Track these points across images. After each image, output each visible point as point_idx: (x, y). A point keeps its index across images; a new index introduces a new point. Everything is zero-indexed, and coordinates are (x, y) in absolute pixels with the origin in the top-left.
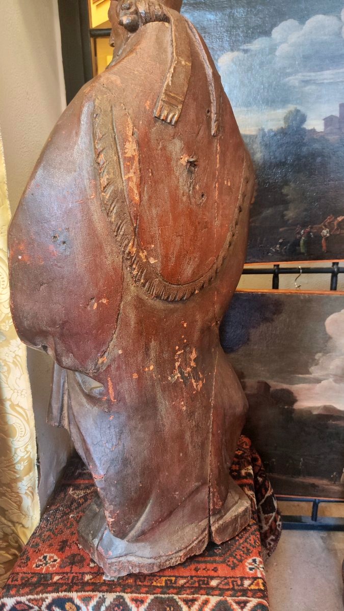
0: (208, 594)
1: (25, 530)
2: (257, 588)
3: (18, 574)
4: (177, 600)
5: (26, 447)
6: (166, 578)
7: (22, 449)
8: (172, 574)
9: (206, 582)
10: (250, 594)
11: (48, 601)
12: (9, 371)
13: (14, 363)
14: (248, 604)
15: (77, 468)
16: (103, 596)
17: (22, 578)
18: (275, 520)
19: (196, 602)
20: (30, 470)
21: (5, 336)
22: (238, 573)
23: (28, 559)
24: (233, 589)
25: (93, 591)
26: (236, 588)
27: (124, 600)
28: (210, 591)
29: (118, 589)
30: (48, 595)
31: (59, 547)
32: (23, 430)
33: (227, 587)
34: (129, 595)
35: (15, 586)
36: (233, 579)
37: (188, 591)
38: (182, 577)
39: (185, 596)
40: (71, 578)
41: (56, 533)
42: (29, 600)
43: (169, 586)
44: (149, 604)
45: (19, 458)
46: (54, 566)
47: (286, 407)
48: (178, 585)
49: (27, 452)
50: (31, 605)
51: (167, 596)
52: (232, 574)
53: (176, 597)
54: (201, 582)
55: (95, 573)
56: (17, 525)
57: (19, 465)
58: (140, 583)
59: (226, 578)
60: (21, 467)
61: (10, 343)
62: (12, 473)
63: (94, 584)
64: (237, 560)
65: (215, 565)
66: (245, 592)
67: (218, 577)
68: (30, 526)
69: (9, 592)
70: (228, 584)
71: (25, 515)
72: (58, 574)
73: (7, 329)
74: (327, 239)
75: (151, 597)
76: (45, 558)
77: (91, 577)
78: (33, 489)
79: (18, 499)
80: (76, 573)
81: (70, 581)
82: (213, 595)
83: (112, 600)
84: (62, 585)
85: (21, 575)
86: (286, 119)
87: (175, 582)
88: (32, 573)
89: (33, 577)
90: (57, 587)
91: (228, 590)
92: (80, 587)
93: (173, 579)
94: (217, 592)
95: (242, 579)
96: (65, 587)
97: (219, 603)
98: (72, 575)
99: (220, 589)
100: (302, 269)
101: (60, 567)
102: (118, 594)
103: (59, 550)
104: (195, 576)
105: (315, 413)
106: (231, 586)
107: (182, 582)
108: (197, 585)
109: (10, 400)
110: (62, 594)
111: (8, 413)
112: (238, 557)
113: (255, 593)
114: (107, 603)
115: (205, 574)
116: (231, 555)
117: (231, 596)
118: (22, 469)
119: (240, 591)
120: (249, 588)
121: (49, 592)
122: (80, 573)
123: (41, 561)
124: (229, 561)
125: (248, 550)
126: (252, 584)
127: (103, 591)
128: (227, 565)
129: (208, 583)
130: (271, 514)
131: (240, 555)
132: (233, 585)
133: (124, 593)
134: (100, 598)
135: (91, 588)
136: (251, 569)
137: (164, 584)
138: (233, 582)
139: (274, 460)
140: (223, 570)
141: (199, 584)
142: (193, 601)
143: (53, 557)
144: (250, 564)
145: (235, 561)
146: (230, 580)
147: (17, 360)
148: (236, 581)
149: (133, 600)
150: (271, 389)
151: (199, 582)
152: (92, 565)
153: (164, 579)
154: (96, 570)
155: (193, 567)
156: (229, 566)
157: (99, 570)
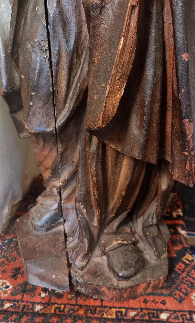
6: (117, 309)
8: (122, 306)
9: (155, 315)
22: (186, 307)
25: (43, 322)
29: (69, 320)
31: (11, 274)
33: (177, 321)
36: (181, 313)
38: (133, 309)
40: (21, 306)
41: (10, 260)
43: (119, 319)
46: (5, 292)
48: (128, 317)
52: (180, 308)
54: (151, 315)
55: (45, 303)
58: (91, 315)
59: (175, 312)
63: (44, 314)
64: (183, 293)
65: (163, 298)
67: (167, 310)
70: (177, 318)
72: (9, 301)
77: (42, 307)
80: (27, 302)
81: (20, 310)
84: (12, 313)
87: (126, 315)
90: (6, 316)
92: (30, 317)
93: (124, 310)
95: (191, 313)
98: (23, 303)
101: (12, 294)
103: (12, 277)
104: (145, 309)
107: (132, 314)
112: (184, 290)
115: (153, 306)
116: (177, 288)
122: (31, 303)
124: (175, 295)
125: (192, 284)
128: (174, 298)
129: (158, 317)
131: (185, 288)
132: (183, 319)
135: (41, 318)
137: (114, 317)
138: (182, 315)
140: (171, 304)
141: (149, 317)
143: (5, 283)
145: (181, 294)
146: (179, 314)
148: (185, 315)
151: (149, 314)
152: (43, 295)
153: (114, 310)
154: (46, 300)
155: (142, 299)
156: (176, 299)
157: (50, 300)
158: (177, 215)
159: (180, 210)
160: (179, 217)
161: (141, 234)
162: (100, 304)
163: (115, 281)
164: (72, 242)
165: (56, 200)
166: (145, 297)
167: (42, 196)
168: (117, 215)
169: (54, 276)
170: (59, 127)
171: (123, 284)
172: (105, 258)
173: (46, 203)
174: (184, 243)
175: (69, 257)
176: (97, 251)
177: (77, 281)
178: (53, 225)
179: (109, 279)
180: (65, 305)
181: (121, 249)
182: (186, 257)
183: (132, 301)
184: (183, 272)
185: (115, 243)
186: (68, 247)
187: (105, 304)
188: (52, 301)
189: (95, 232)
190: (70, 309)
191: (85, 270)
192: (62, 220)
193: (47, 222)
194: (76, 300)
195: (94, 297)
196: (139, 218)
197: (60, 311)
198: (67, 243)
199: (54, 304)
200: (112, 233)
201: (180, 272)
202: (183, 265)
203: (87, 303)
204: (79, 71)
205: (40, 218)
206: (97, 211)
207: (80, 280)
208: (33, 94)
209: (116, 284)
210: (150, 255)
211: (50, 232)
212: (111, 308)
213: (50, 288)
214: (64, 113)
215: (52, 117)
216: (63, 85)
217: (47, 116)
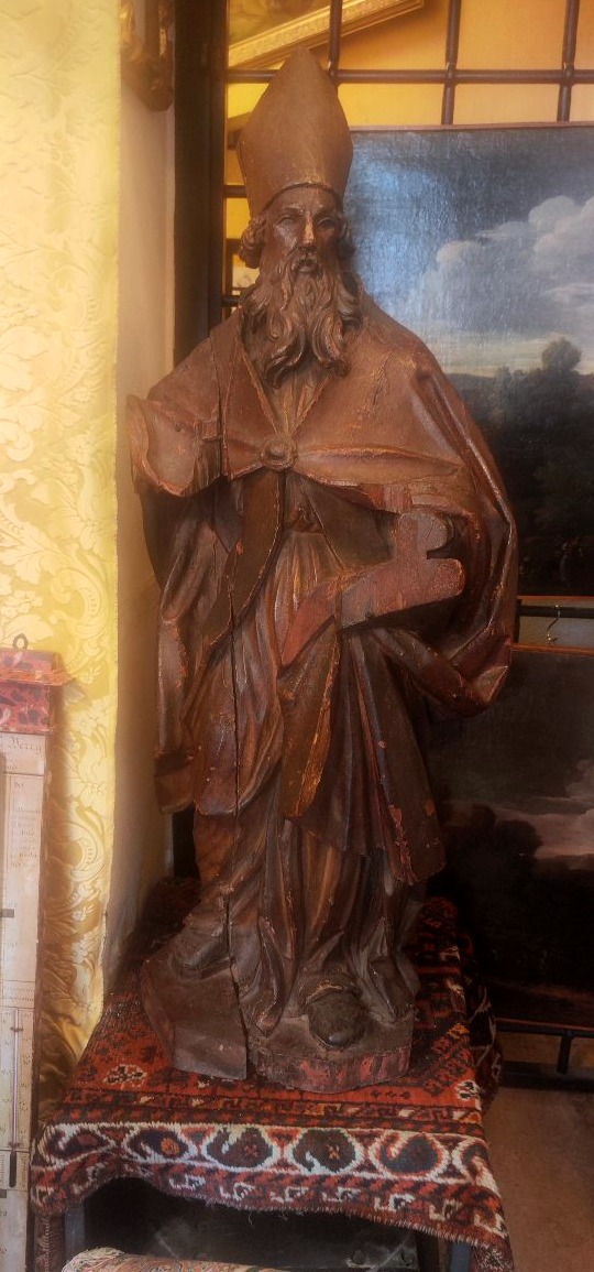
0: (394, 1129)
1: (74, 1028)
2: (474, 1122)
3: (80, 1090)
4: (346, 1135)
5: (94, 882)
6: (327, 1105)
7: (88, 884)
8: (336, 1100)
9: (391, 1112)
10: (462, 1129)
11: (133, 1133)
12: (83, 751)
13: (93, 737)
14: (460, 1144)
16: (225, 1129)
17: (88, 1097)
19: (377, 1139)
20: (95, 922)
21: (83, 693)
22: (443, 1101)
23: (94, 1070)
24: (435, 1122)
25: (207, 1121)
26: (440, 1120)
27: (259, 1134)
28: (399, 1124)
29: (249, 1118)
30: (133, 1124)
31: (141, 1057)
32: (94, 852)
33: (425, 1119)
34: (268, 1127)
35: (79, 1106)
36: (434, 1109)
37: (363, 1123)
38: (353, 1104)
39: (358, 1129)
40: (168, 1101)
41: (135, 1034)
42: (103, 1130)
43: (331, 1117)
44: (300, 1140)
45: (80, 900)
46: (137, 1082)
48: (345, 1115)
49: (95, 892)
50: (104, 1137)
51: (329, 1129)
52: (433, 1101)
53: (343, 1131)
54: (383, 1112)
55: (207, 1096)
56: (61, 1019)
57: (80, 912)
58: (284, 1112)
59: (423, 1107)
60: (81, 916)
61: (90, 705)
62: (66, 925)
63: (207, 1110)
64: (441, 1083)
65: (405, 1089)
66: (454, 1127)
67: (411, 1105)
68: (84, 1022)
69: (69, 1114)
70: (427, 1115)
71: (77, 1003)
72: (146, 1093)
73: (90, 682)
75: (304, 1131)
76: (122, 1069)
77: (203, 1101)
78: (96, 958)
79: (70, 972)
80: (176, 1095)
81: (167, 1105)
82: (403, 1130)
83: (240, 1136)
84: (155, 1110)
85: (85, 1092)
87: (341, 1111)
88: (104, 1091)
89: (105, 1095)
90: (147, 1113)
91: (427, 1123)
92: (185, 1114)
93: (338, 1106)
94: (409, 1126)
95: (450, 1109)
96: (159, 1114)
97: (412, 1141)
98: (169, 1097)
99: (414, 1122)
100: (561, 609)
101: (148, 1084)
102: (248, 1126)
103: (144, 1060)
104: (373, 1103)
106: (432, 1118)
107: (352, 1110)
108: (377, 1115)
109: (78, 799)
110: (157, 1125)
111: (71, 822)
112: (443, 1079)
113: (470, 1130)
114: (233, 1139)
115: (389, 1100)
116: (431, 1076)
117: (432, 1131)
118: (82, 919)
119: (447, 1125)
120: (462, 1121)
121: (137, 1120)
122: (183, 1096)
123: (115, 1073)
124: (427, 1085)
125: (458, 1069)
126: (465, 1116)
127: (225, 1123)
128: (425, 1089)
129: (395, 1113)
131: (447, 1077)
132: (435, 1116)
133: (259, 1123)
134: (219, 1132)
135: (203, 1116)
136: (463, 1096)
137: (322, 1113)
138: (434, 1113)
139: (495, 951)
140: (418, 1097)
141: (380, 1114)
142: (372, 1136)
143: (134, 1070)
144: (462, 1088)
145: (438, 1084)
146: (430, 1111)
147: (99, 733)
148: (441, 1112)
149: (274, 1135)
150: (497, 820)
151: (379, 1111)
152: (201, 1085)
153: (323, 1105)
154: (209, 1092)
155: (370, 1090)
156: (429, 1091)
157: (214, 1091)
158: (447, 957)
159: (455, 948)
160: (452, 960)
161: (367, 977)
162: (299, 1098)
164: (249, 994)
165: (219, 921)
166: (375, 1088)
169: (221, 1048)
171: (336, 1055)
172: (305, 1018)
173: (203, 925)
174: (454, 1006)
176: (292, 1007)
177: (259, 1054)
178: (213, 967)
180: (240, 1098)
181: (331, 998)
182: (454, 1029)
183: (352, 1093)
184: (446, 1052)
185: (321, 988)
186: (242, 1001)
187: (306, 1097)
188: (219, 1094)
189: (288, 972)
190: (249, 1104)
191: (272, 1037)
192: (228, 958)
193: (203, 960)
194: (258, 1092)
195: (288, 1088)
196: (363, 950)
197: (233, 1106)
198: (241, 995)
199: (222, 1097)
200: (316, 973)
201: (439, 1052)
202: (447, 1042)
203: (277, 1095)
204: (269, 743)
205: (191, 953)
207: (265, 1052)
208: (212, 769)
209: (323, 1056)
210: (382, 1014)
211: (208, 979)
212: (317, 1102)
214: (247, 790)
215: (234, 794)
216: (250, 759)
217: (227, 793)
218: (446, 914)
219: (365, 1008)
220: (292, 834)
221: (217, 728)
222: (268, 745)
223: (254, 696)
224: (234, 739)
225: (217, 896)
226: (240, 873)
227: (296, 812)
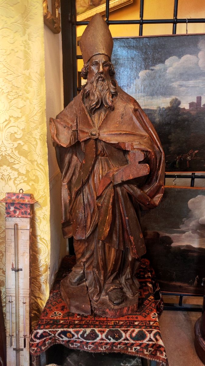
0: (134, 328)
1: (41, 301)
2: (156, 325)
3: (43, 319)
4: (120, 330)
6: (114, 321)
7: (44, 260)
8: (117, 320)
9: (132, 323)
10: (153, 327)
11: (59, 332)
12: (40, 222)
13: (43, 218)
14: (153, 332)
15: (63, 273)
16: (85, 330)
17: (46, 321)
18: (160, 304)
19: (129, 331)
20: (46, 271)
21: (40, 205)
22: (147, 319)
23: (47, 313)
24: (145, 326)
25: (80, 328)
26: (147, 325)
27: (95, 331)
28: (135, 326)
29: (92, 326)
30: (59, 329)
31: (61, 309)
32: (45, 251)
33: (143, 325)
34: (97, 329)
35: (43, 324)
36: (145, 322)
37: (125, 327)
38: (122, 321)
39: (123, 329)
40: (69, 322)
41: (59, 302)
42: (50, 331)
43: (115, 325)
44: (107, 333)
45: (42, 264)
46: (60, 317)
47: (167, 245)
48: (120, 324)
49: (46, 262)
50: (51, 333)
51: (115, 329)
52: (145, 320)
53: (119, 329)
54: (130, 323)
55: (80, 320)
56: (38, 298)
57: (41, 268)
58: (102, 324)
59: (142, 321)
60: (42, 269)
61: (42, 209)
62: (37, 272)
63: (79, 324)
65: (136, 316)
66: (151, 327)
67: (138, 321)
68: (44, 299)
69: (40, 327)
70: (143, 323)
71: (42, 294)
72: (62, 320)
73: (42, 202)
74: (189, 161)
75: (108, 329)
76: (55, 313)
77: (78, 322)
78: (47, 280)
79: (39, 285)
80: (71, 320)
81: (68, 323)
82: (136, 328)
83: (89, 332)
84: (65, 325)
85: (45, 320)
86: (171, 103)
87: (118, 323)
88: (50, 319)
89: (50, 321)
90: (62, 326)
91: (143, 326)
92: (73, 326)
93: (117, 322)
94: (138, 327)
95: (149, 321)
96: (66, 326)
97: (139, 332)
98: (69, 321)
99: (139, 326)
100: (177, 175)
101: (63, 317)
102: (92, 329)
103: (62, 310)
104: (128, 320)
105: (182, 249)
106: (145, 324)
107: (121, 323)
108: (128, 324)
109: (40, 236)
110: (65, 329)
111: (38, 242)
112: (147, 312)
113: (155, 327)
114: (87, 333)
115: (132, 319)
116: (144, 312)
117: (145, 328)
118: (42, 270)
119: (149, 326)
120: (153, 325)
121: (59, 328)
122: (73, 320)
123: (53, 314)
124: (143, 314)
125: (152, 309)
126: (154, 323)
127: (85, 328)
128: (142, 316)
129: (134, 323)
130: (158, 300)
131: (148, 312)
133: (95, 328)
134: (84, 331)
135: (79, 326)
136: (153, 317)
137: (113, 324)
138: (145, 323)
139: (161, 273)
140: (140, 318)
141: (130, 324)
142: (127, 330)
143: (59, 313)
144: (153, 315)
145: (146, 314)
146: (144, 322)
147: (45, 217)
148: (147, 322)
149: (99, 331)
150: (160, 236)
151: (129, 323)
152: (78, 317)
153: (113, 322)
154: (80, 319)
155: (126, 317)
156: (143, 316)
157: (82, 319)
158: (147, 276)
159: (149, 273)
160: (149, 277)
161: (125, 284)
162: (106, 320)
163: (112, 306)
164: (91, 290)
165: (82, 269)
166: (128, 316)
167: (75, 267)
168: (112, 274)
169: (83, 306)
170: (87, 237)
171: (116, 307)
172: (107, 296)
173: (77, 270)
174: (150, 291)
175: (90, 297)
176: (103, 293)
177: (95, 308)
178: (80, 282)
179: (110, 306)
180: (89, 320)
181: (114, 290)
182: (150, 297)
183: (121, 318)
184: (148, 304)
185: (111, 288)
186: (89, 292)
187: (108, 319)
188: (83, 319)
189: (102, 283)
190: (92, 322)
191: (98, 302)
192: (85, 279)
193: (78, 280)
194: (94, 318)
195: (103, 317)
196: (123, 276)
197: (87, 323)
198: (89, 290)
199: (84, 320)
200: (110, 283)
201: (146, 304)
202: (148, 301)
203: (100, 319)
205: (74, 279)
206: (102, 272)
207: (96, 307)
208: (78, 226)
210: (129, 294)
211: (79, 286)
212: (111, 321)
213: (81, 313)
214: (89, 232)
215: (85, 233)
216: (89, 223)
217: (83, 233)
218: (147, 264)
219: (124, 293)
220: (102, 244)
221: (79, 215)
222: (94, 219)
223: (90, 205)
224: (84, 217)
225: (81, 262)
226: (87, 256)
227: (103, 238)
